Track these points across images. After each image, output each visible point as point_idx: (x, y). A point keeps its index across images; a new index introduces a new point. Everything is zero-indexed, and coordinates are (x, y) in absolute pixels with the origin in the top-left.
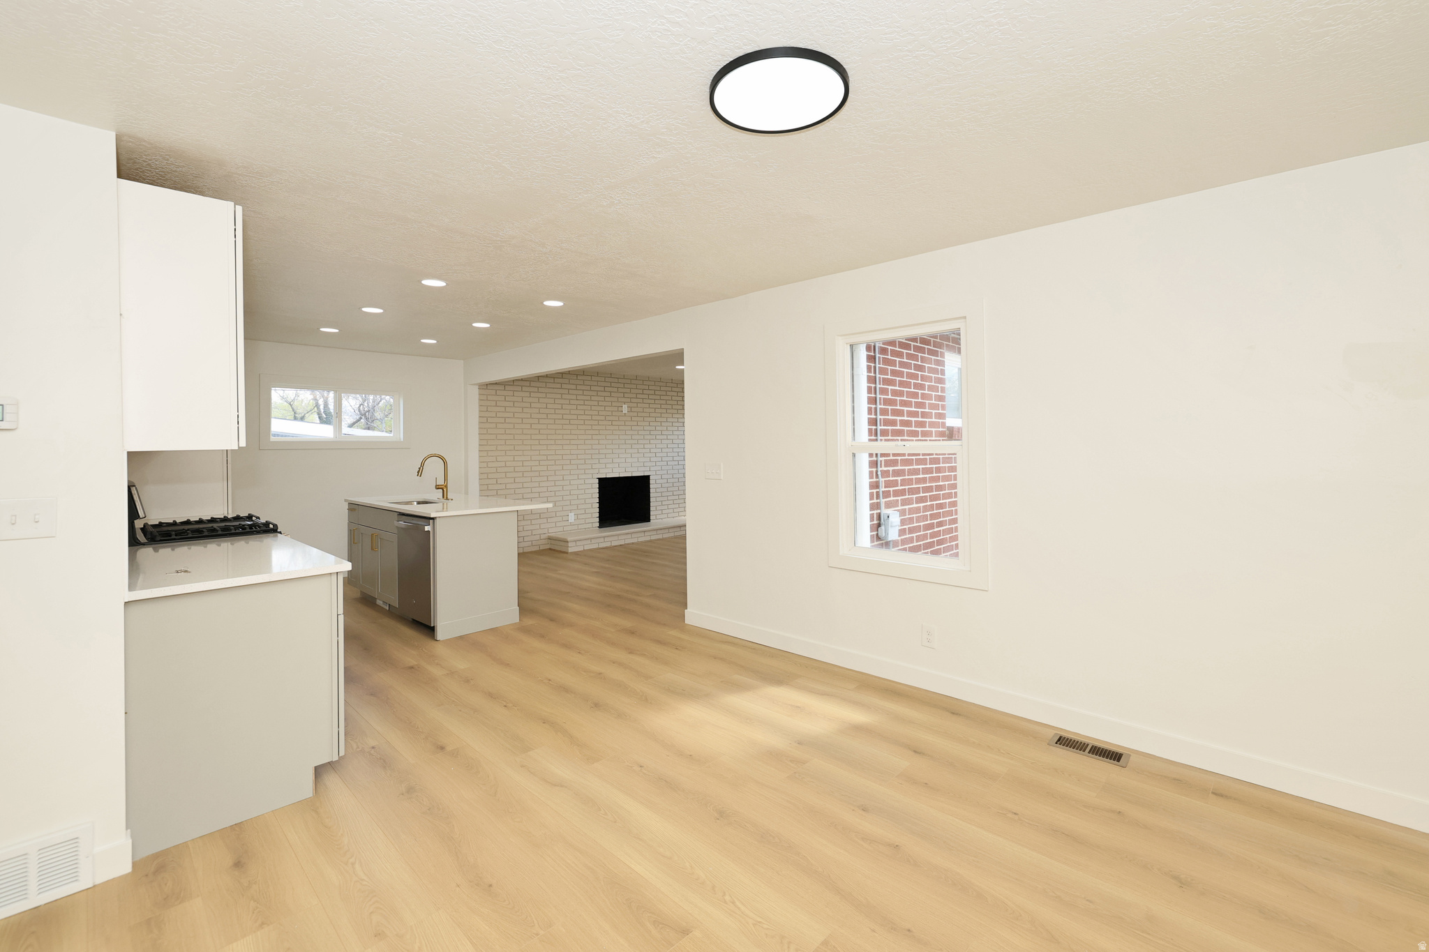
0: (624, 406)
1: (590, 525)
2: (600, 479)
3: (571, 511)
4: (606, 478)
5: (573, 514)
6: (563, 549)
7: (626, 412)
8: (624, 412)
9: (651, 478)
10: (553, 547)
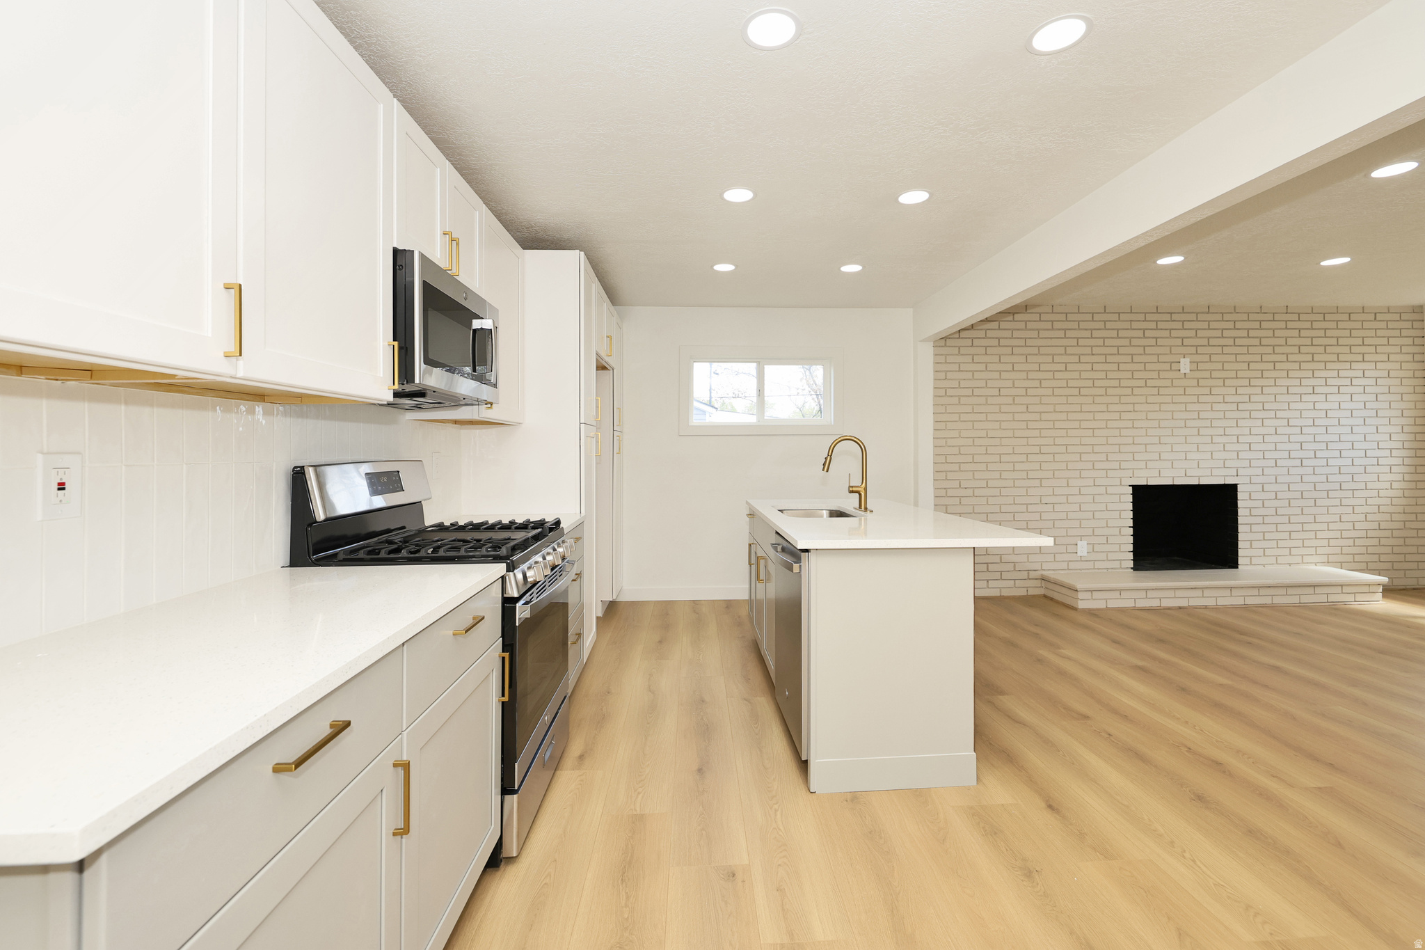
0: (1183, 361)
1: (1116, 564)
2: (1135, 488)
3: (1082, 537)
4: (1147, 486)
5: (1084, 543)
6: (1067, 601)
7: (1187, 371)
8: (1183, 371)
9: (1240, 488)
10: (1050, 594)
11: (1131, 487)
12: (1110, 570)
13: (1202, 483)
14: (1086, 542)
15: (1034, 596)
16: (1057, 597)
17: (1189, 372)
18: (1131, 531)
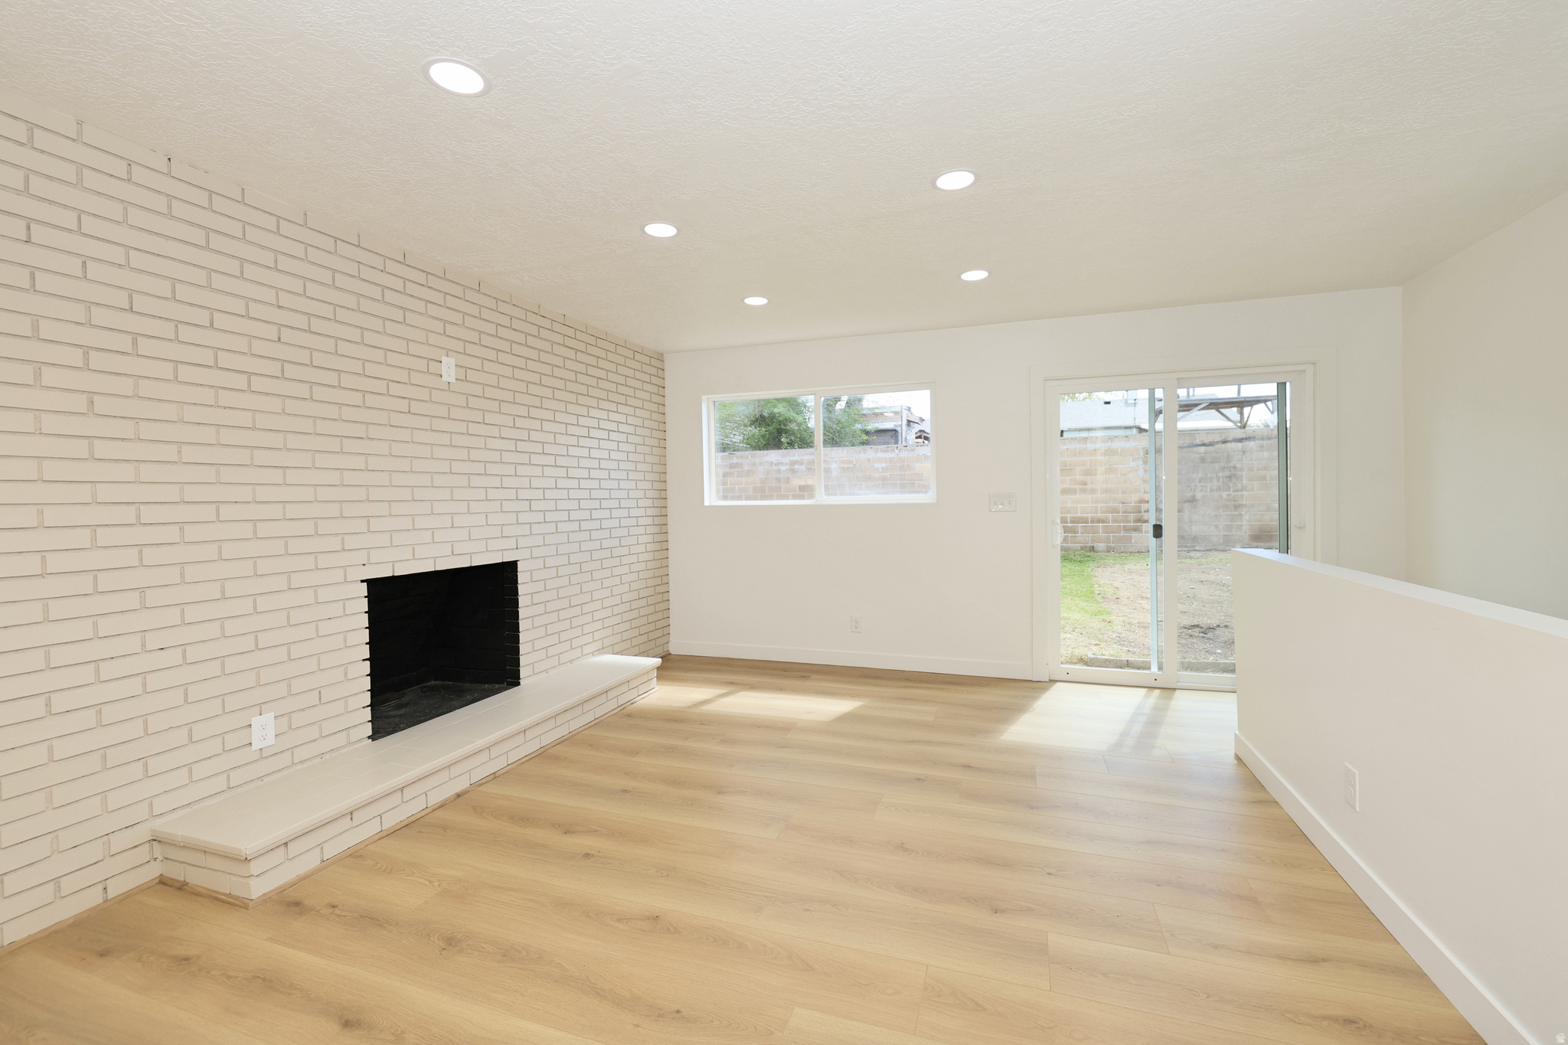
0: (444, 359)
1: (341, 739)
2: (373, 584)
3: (260, 708)
4: (393, 578)
5: (269, 717)
6: (224, 885)
7: (453, 380)
8: (445, 378)
9: (520, 567)
10: (177, 873)
11: (365, 585)
12: (327, 756)
13: (476, 563)
14: (272, 715)
15: (127, 896)
16: (196, 878)
17: (454, 381)
18: (366, 667)
